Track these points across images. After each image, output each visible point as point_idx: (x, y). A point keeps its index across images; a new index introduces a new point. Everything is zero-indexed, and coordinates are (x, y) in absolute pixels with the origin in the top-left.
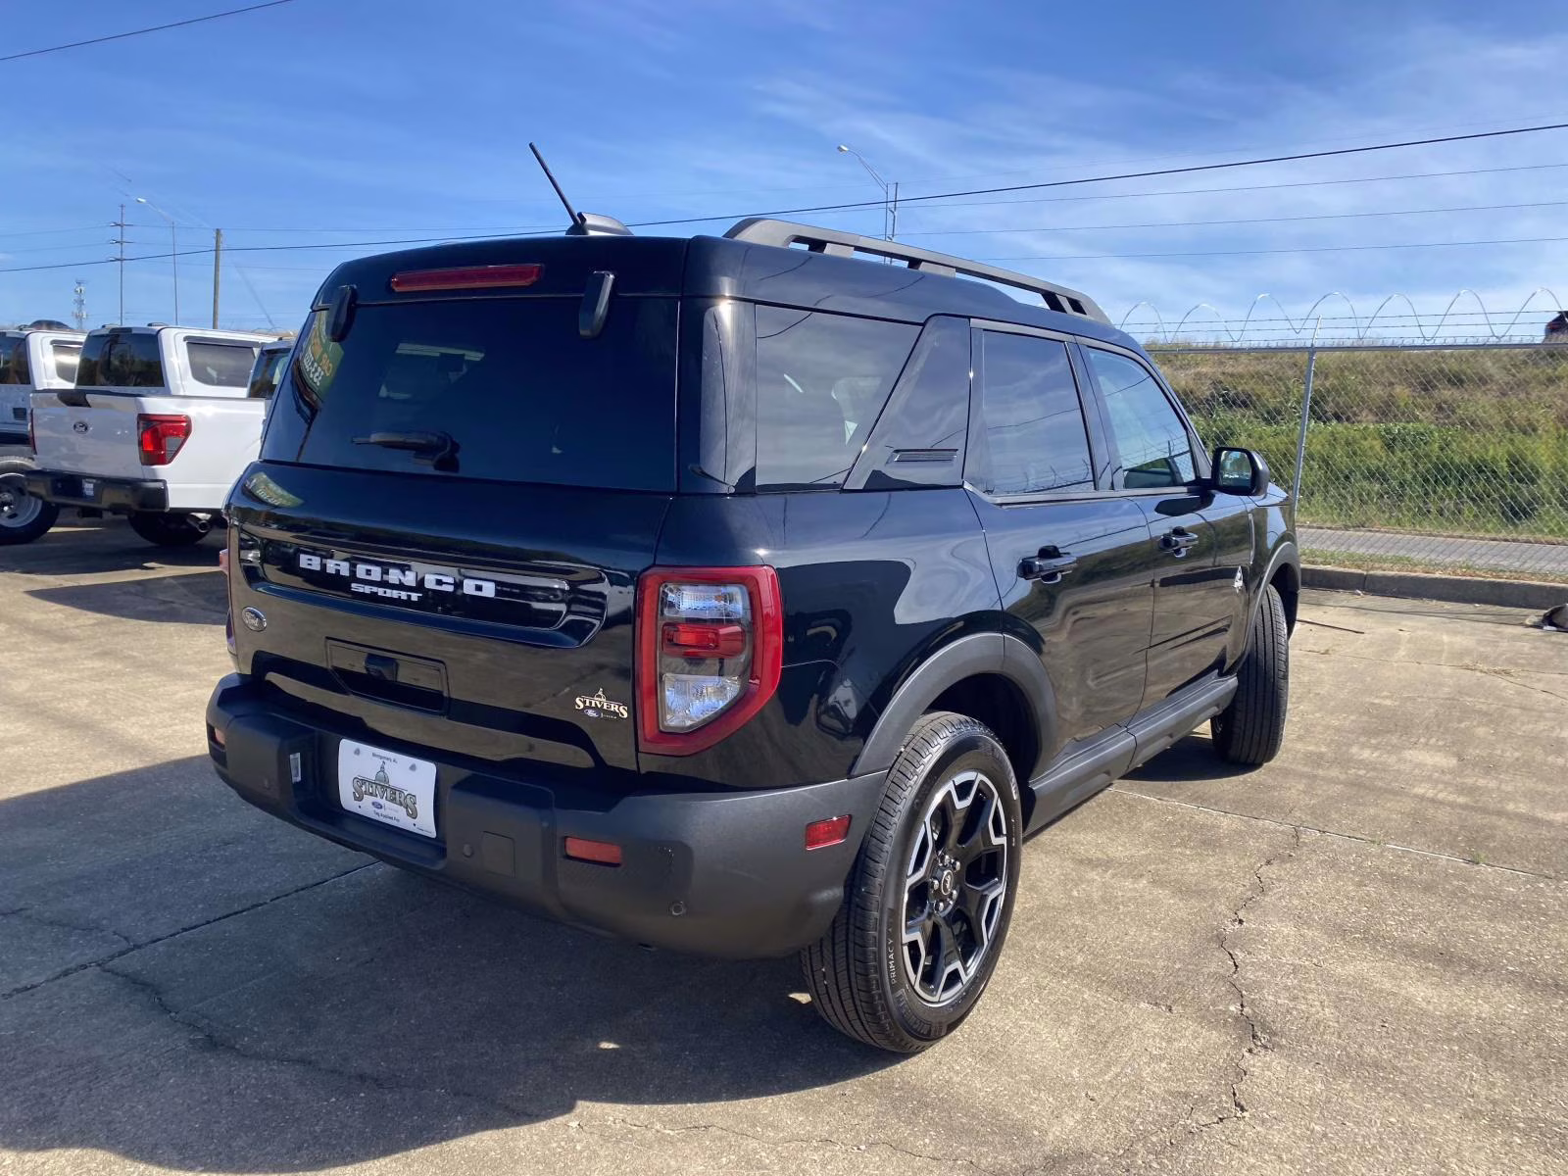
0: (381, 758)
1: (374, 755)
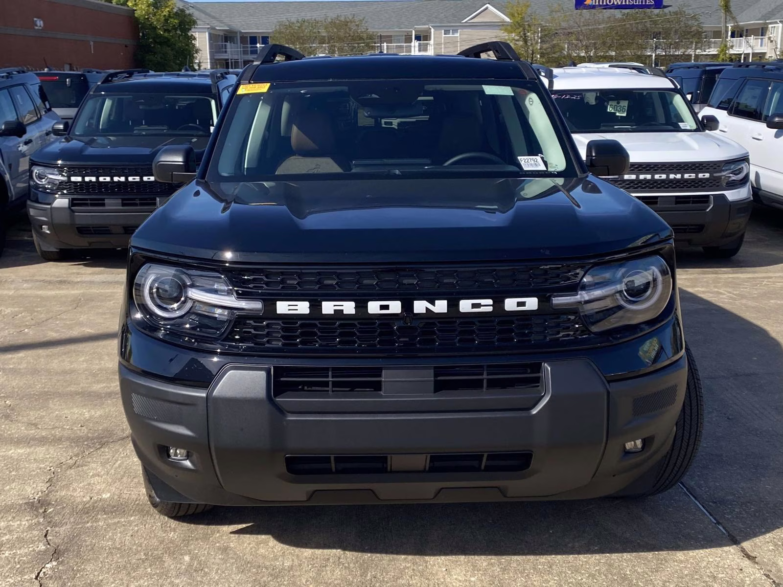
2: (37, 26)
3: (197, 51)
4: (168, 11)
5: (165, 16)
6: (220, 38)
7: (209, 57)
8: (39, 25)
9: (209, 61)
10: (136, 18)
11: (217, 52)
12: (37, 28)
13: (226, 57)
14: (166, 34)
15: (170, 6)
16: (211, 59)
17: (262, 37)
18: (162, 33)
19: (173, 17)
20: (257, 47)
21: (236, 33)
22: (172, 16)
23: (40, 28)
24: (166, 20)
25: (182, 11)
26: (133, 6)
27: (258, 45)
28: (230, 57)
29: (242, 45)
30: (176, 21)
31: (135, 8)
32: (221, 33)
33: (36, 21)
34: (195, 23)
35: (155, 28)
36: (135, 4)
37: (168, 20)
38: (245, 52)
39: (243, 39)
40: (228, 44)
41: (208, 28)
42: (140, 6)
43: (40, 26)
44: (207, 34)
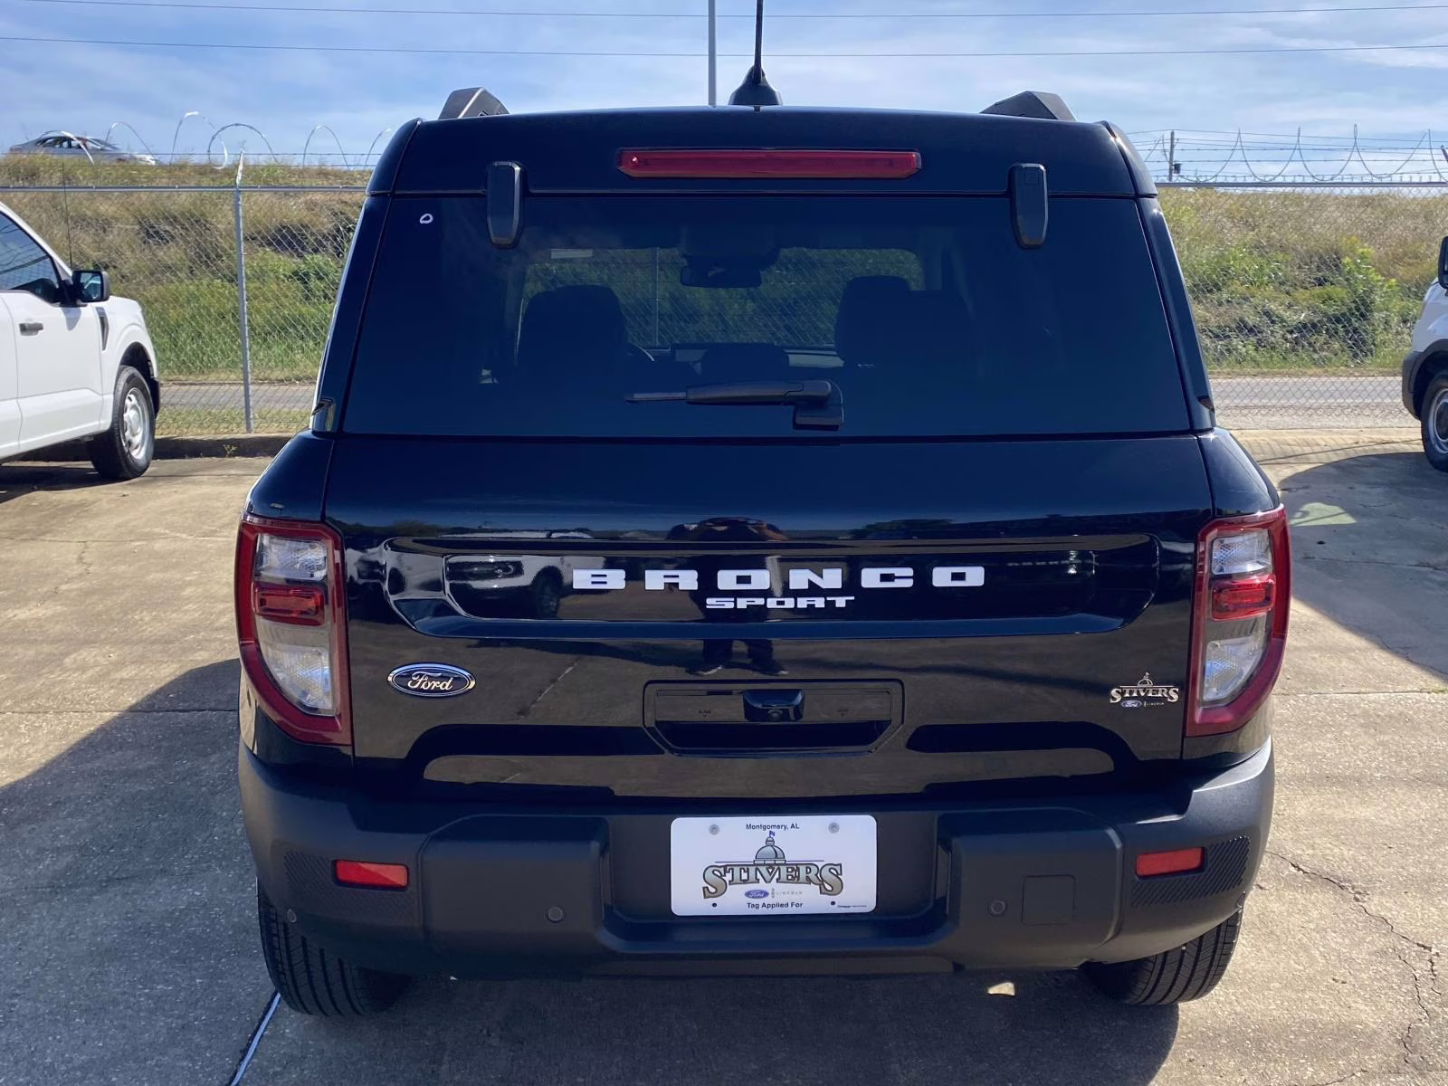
0: (765, 828)
1: (749, 827)
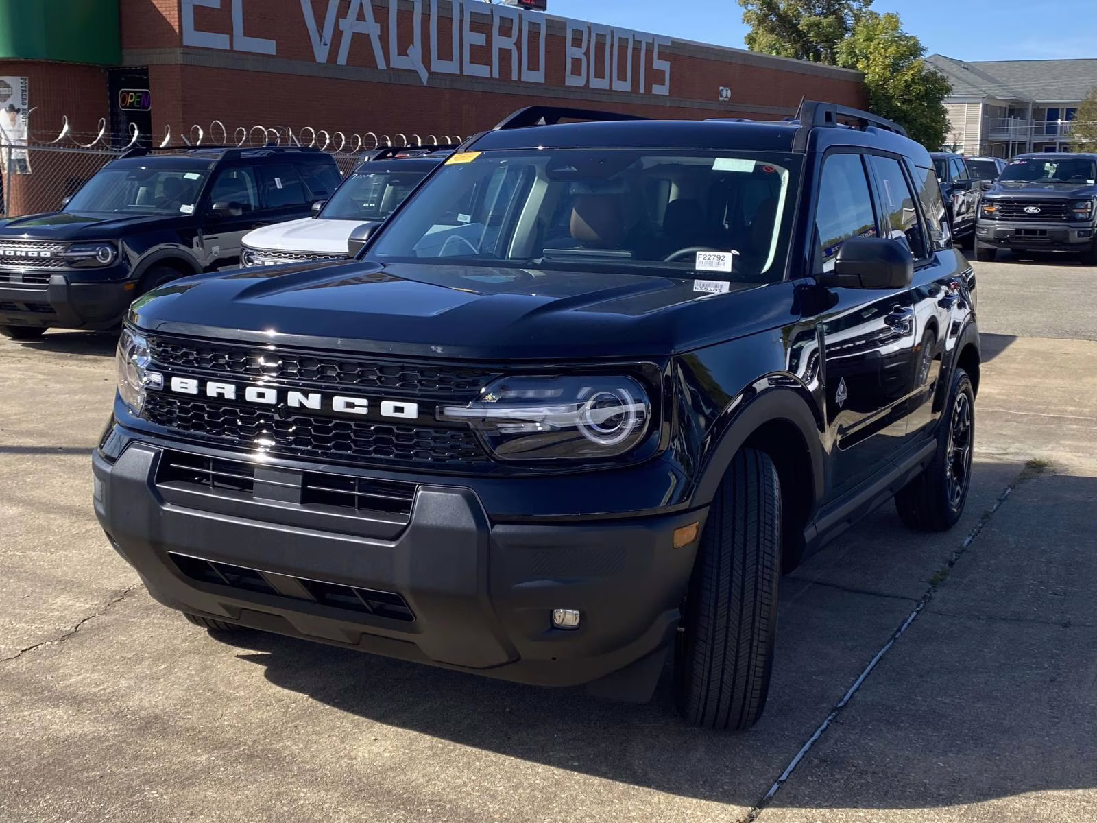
2: (721, 96)
3: (948, 129)
4: (912, 74)
5: (906, 81)
6: (1003, 111)
7: (979, 138)
8: (724, 95)
9: (979, 142)
10: (866, 84)
11: (993, 131)
12: (721, 99)
13: (1007, 138)
14: (905, 107)
15: (915, 67)
16: (981, 140)
17: (1067, 109)
18: (899, 104)
19: (918, 83)
20: (1057, 124)
21: (1027, 103)
22: (916, 81)
23: (727, 99)
24: (908, 86)
25: (934, 74)
26: (864, 68)
27: (1059, 121)
28: (1012, 137)
29: (1034, 121)
30: (921, 88)
31: (866, 71)
32: (1004, 105)
33: (722, 90)
34: (949, 90)
35: (890, 98)
36: (868, 66)
37: (910, 86)
38: (1038, 132)
39: (1038, 112)
40: (1012, 120)
41: (984, 98)
42: (873, 68)
43: (727, 97)
44: (981, 105)
